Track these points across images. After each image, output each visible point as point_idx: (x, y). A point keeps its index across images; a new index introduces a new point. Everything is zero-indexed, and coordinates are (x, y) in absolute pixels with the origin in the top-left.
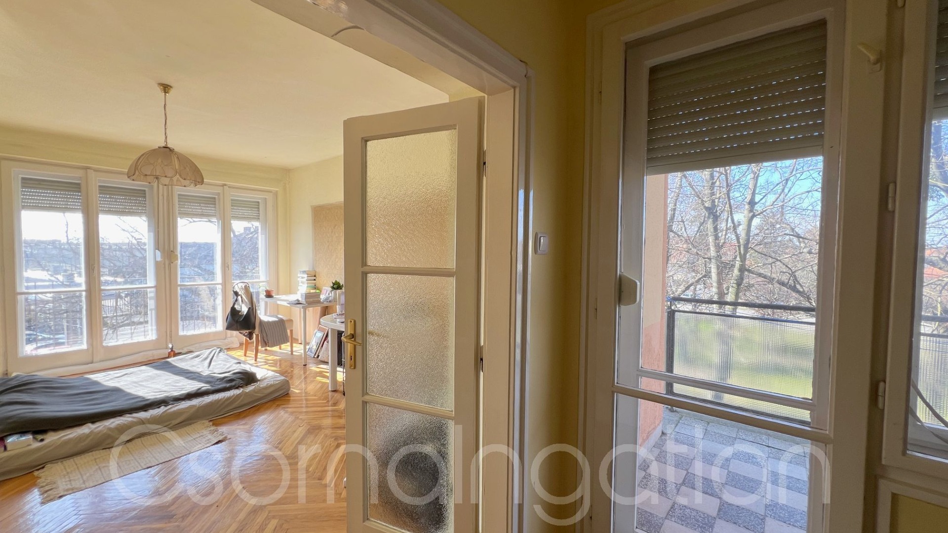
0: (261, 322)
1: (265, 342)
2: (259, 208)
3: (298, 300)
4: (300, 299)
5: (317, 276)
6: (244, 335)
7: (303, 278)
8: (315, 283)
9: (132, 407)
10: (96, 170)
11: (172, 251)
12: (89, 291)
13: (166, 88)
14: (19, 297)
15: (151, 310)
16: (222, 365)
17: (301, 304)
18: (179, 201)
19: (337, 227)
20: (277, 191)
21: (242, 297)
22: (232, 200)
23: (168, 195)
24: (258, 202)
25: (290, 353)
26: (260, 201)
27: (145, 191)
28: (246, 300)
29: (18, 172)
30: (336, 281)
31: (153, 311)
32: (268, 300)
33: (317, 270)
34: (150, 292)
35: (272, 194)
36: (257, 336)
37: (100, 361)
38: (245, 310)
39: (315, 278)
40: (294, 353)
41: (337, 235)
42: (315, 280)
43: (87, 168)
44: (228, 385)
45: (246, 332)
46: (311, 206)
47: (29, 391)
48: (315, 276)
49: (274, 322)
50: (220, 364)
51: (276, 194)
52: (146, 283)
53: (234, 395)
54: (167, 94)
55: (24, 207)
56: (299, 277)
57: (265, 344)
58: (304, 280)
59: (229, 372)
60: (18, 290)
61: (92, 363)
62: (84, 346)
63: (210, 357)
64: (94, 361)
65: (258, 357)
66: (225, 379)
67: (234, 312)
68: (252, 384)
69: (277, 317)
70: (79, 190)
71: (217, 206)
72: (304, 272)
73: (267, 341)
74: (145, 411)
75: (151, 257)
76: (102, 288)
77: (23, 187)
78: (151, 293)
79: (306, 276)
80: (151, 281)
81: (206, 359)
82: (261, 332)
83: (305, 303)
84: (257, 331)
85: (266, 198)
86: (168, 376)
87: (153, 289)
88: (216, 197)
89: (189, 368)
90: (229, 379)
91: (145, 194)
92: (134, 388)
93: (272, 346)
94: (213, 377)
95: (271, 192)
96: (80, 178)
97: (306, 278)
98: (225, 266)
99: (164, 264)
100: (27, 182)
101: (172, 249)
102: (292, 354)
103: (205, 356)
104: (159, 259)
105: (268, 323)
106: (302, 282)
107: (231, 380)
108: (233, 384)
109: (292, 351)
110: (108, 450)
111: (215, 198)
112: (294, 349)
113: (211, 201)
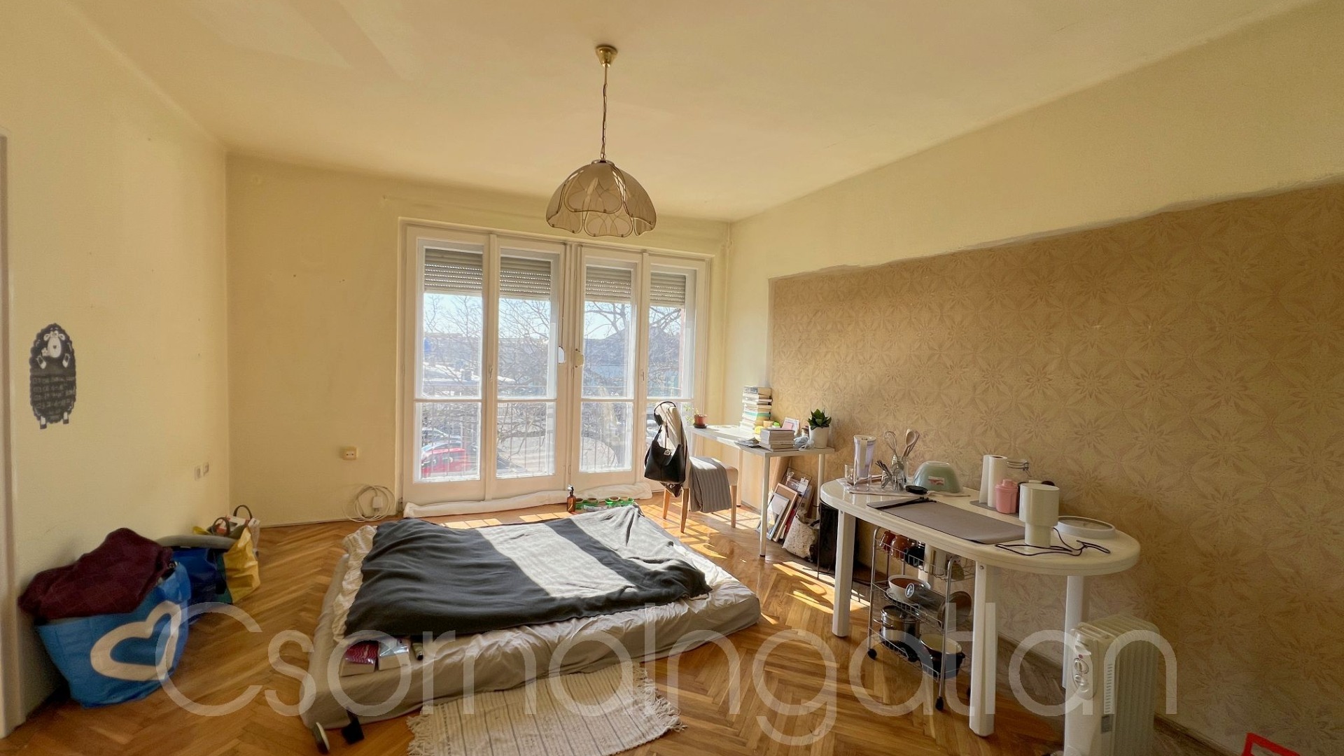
0: (693, 468)
1: (698, 504)
2: (685, 286)
3: (755, 441)
4: (758, 438)
5: (774, 397)
6: (668, 487)
7: (751, 399)
8: (770, 410)
9: (534, 611)
10: (499, 236)
11: (577, 350)
12: (485, 401)
13: (608, 51)
14: (417, 404)
15: (549, 432)
16: (646, 545)
17: (759, 447)
18: (587, 277)
19: (820, 313)
20: (711, 259)
21: (667, 427)
22: (652, 274)
23: (576, 270)
24: (684, 277)
25: (730, 523)
26: (686, 275)
27: (550, 262)
28: (674, 433)
29: (424, 242)
30: (818, 411)
31: (551, 434)
32: (699, 432)
33: (775, 388)
34: (550, 407)
35: (704, 263)
36: (687, 491)
37: (493, 499)
38: (671, 448)
39: (770, 401)
40: (737, 526)
41: (819, 328)
42: (769, 404)
43: (490, 233)
44: (664, 591)
45: (672, 484)
46: (769, 280)
47: (415, 552)
48: (770, 398)
49: (711, 471)
50: (645, 542)
51: (710, 264)
52: (545, 394)
53: (676, 616)
54: (609, 65)
55: (426, 288)
56: (744, 397)
57: (698, 505)
58: (754, 403)
59: (660, 562)
60: (417, 397)
61: (483, 500)
62: (478, 477)
63: (627, 524)
64: (487, 497)
65: (686, 524)
66: (658, 578)
67: (656, 451)
68: (700, 596)
69: (714, 463)
70: (480, 264)
71: (632, 285)
72: (755, 390)
73: (700, 502)
74: (551, 623)
75: (554, 357)
76: (499, 397)
77: (427, 262)
78: (550, 409)
79: (757, 396)
80: (551, 393)
81: (621, 525)
82: (693, 485)
83: (769, 447)
84: (686, 484)
85: (695, 271)
86: (575, 550)
87: (552, 403)
88: (632, 270)
89: (599, 539)
90: (665, 578)
91: (549, 268)
92: (534, 566)
93: (707, 512)
94: (638, 567)
95: (703, 260)
96: (481, 248)
97: (757, 400)
98: (639, 374)
99: (567, 369)
100: (433, 256)
101: (577, 347)
102: (734, 526)
103: (619, 520)
104: (562, 360)
105: (703, 471)
106: (749, 407)
107: (667, 583)
108: (671, 590)
109: (734, 521)
110: (501, 693)
111: (630, 272)
112: (738, 517)
113: (624, 277)
